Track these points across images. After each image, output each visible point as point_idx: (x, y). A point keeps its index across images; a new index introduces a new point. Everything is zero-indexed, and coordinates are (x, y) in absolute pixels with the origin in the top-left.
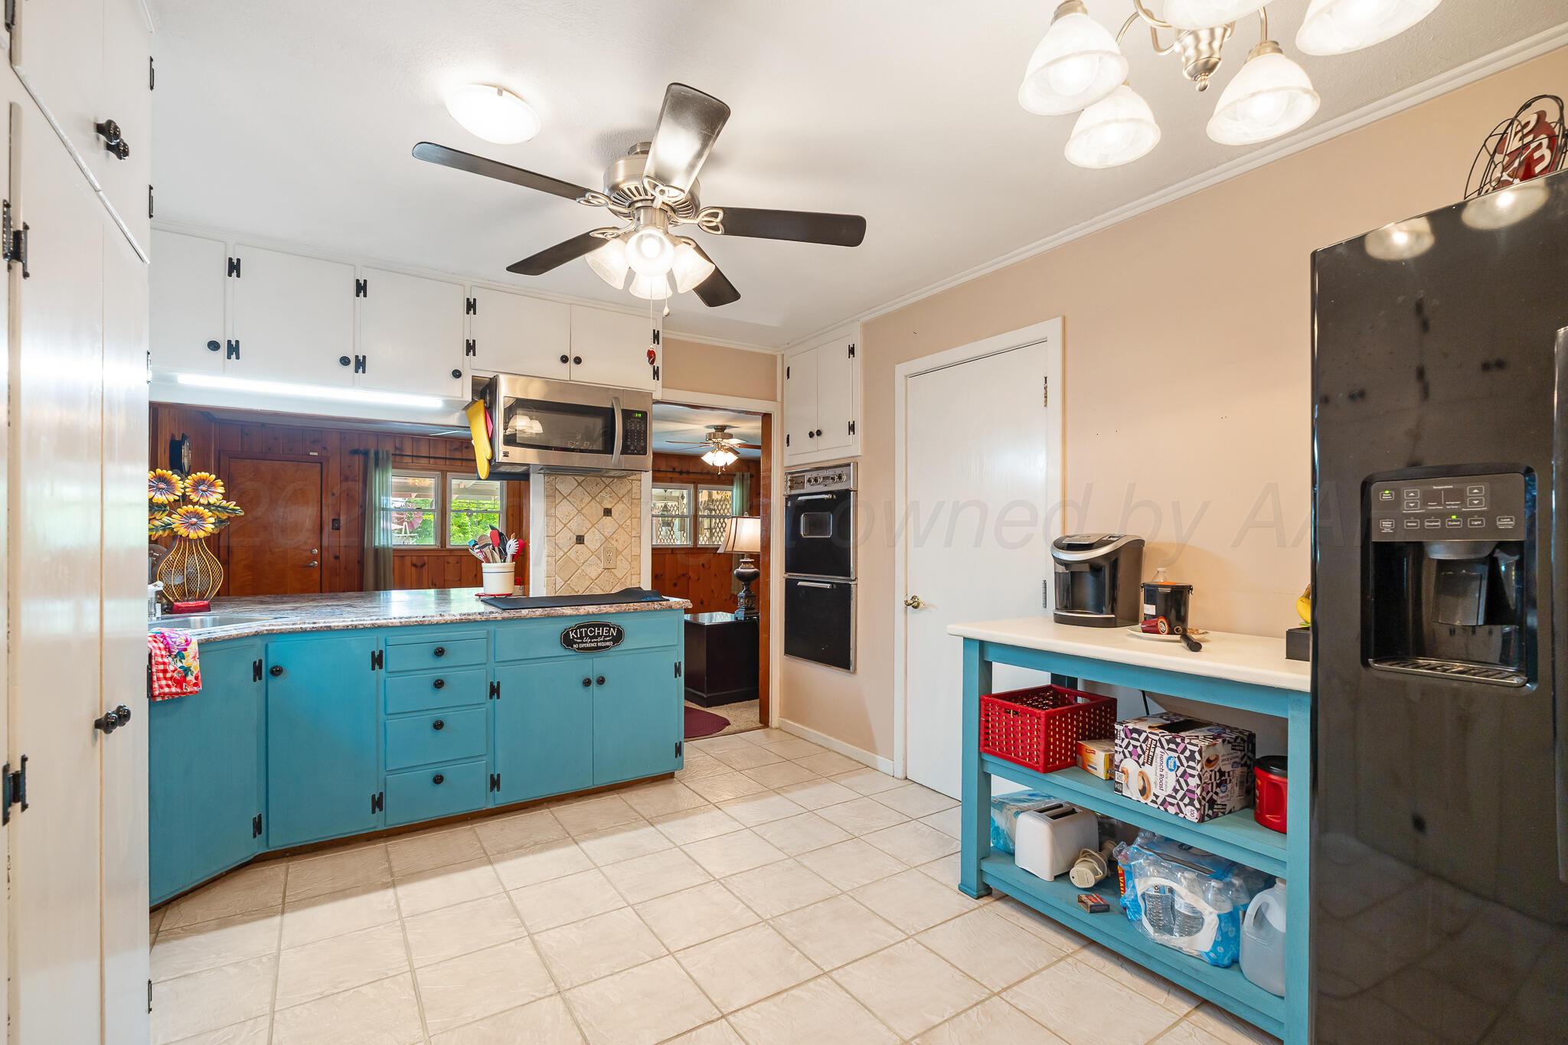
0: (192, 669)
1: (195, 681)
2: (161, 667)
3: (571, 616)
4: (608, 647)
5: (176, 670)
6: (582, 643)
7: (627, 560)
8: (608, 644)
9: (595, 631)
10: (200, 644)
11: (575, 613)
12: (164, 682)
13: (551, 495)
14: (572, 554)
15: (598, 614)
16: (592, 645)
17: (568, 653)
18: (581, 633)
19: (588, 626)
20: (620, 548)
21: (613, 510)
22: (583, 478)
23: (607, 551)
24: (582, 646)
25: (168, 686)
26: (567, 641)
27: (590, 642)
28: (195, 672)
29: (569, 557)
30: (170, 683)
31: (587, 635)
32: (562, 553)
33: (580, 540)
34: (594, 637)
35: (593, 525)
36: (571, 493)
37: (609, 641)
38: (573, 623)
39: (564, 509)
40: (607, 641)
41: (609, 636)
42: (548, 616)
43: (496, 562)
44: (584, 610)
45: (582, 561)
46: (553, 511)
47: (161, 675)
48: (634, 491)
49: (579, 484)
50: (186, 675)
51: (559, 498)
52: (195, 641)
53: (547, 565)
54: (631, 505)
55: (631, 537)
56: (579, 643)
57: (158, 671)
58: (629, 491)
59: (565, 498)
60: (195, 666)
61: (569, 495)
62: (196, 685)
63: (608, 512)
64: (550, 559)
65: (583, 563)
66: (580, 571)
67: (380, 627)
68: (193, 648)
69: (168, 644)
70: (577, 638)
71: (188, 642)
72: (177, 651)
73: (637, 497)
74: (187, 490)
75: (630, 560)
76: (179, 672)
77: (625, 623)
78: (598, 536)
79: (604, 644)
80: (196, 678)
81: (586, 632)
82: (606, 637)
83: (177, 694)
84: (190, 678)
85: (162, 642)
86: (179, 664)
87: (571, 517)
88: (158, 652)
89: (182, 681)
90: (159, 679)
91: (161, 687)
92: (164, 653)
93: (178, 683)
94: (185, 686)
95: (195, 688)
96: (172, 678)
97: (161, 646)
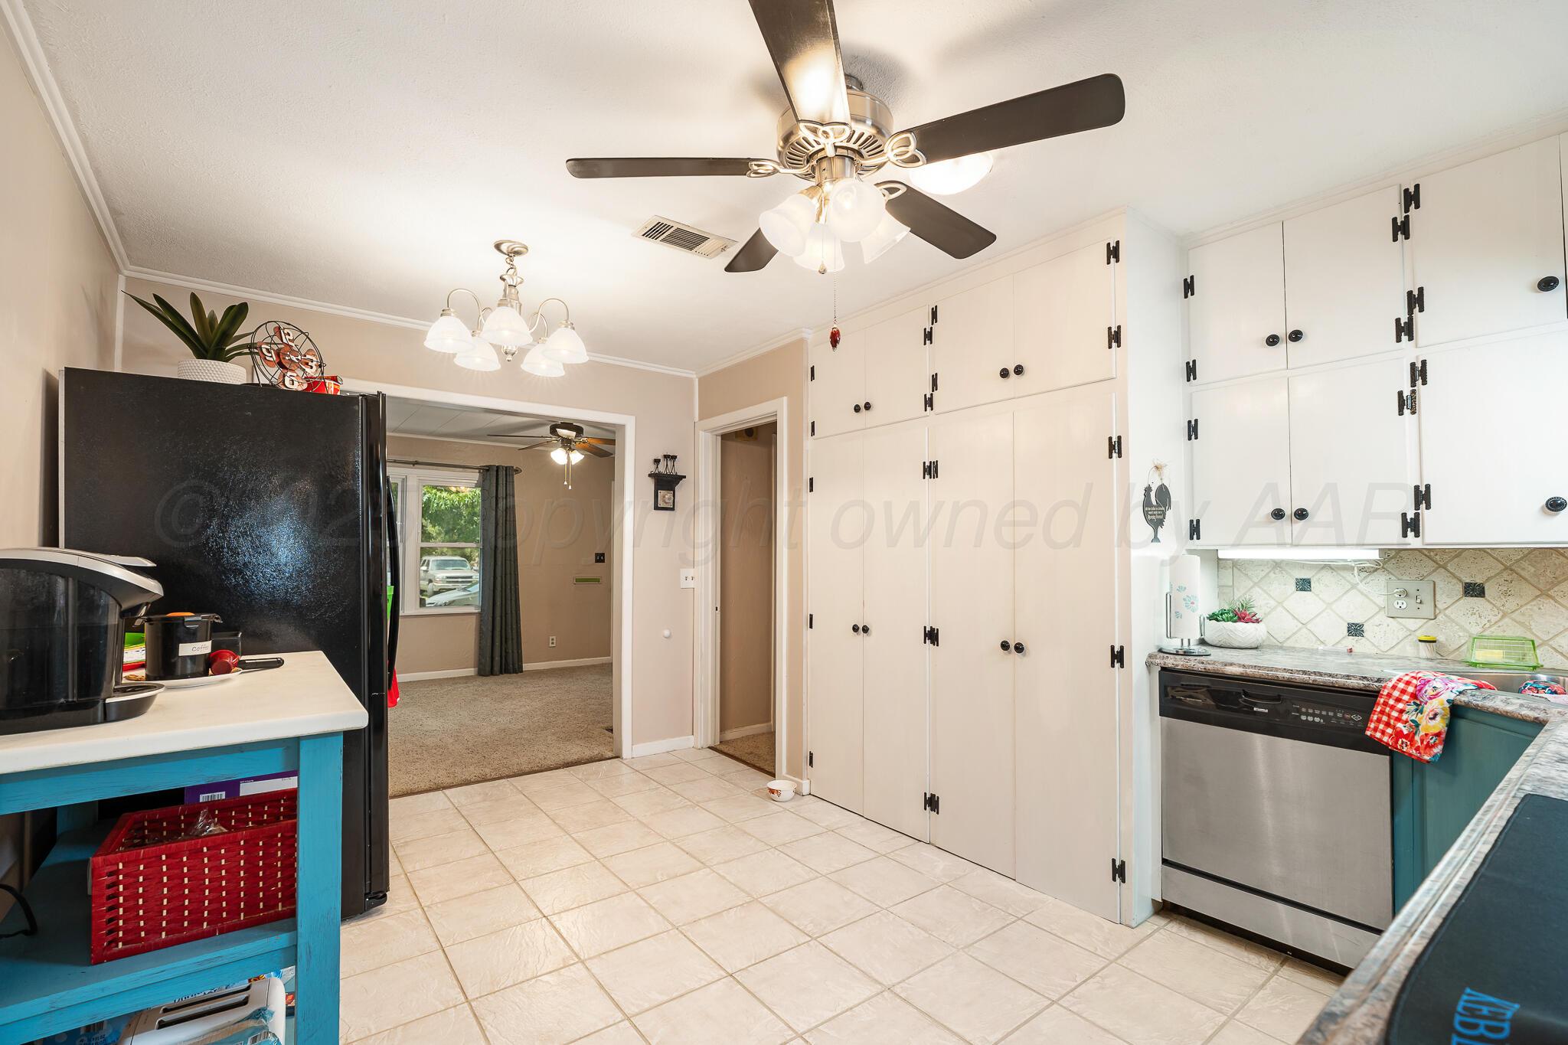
0: (1421, 727)
1: (1419, 743)
2: (1388, 709)
5: (1406, 722)
10: (1455, 703)
12: (1381, 726)
25: (1383, 733)
28: (1423, 733)
30: (1389, 729)
47: (1384, 717)
50: (1416, 732)
57: (1382, 711)
60: (1426, 725)
62: (1417, 749)
68: (1437, 704)
69: (1420, 690)
71: (1435, 696)
72: (1423, 702)
76: (1411, 726)
80: (1421, 741)
83: (1387, 742)
84: (1417, 738)
85: (1416, 687)
86: (1414, 717)
88: (1396, 694)
89: (1406, 737)
90: (1379, 721)
91: (1376, 729)
92: (1406, 698)
93: (1399, 734)
94: (1403, 743)
95: (1414, 751)
96: (1394, 727)
97: (1411, 689)
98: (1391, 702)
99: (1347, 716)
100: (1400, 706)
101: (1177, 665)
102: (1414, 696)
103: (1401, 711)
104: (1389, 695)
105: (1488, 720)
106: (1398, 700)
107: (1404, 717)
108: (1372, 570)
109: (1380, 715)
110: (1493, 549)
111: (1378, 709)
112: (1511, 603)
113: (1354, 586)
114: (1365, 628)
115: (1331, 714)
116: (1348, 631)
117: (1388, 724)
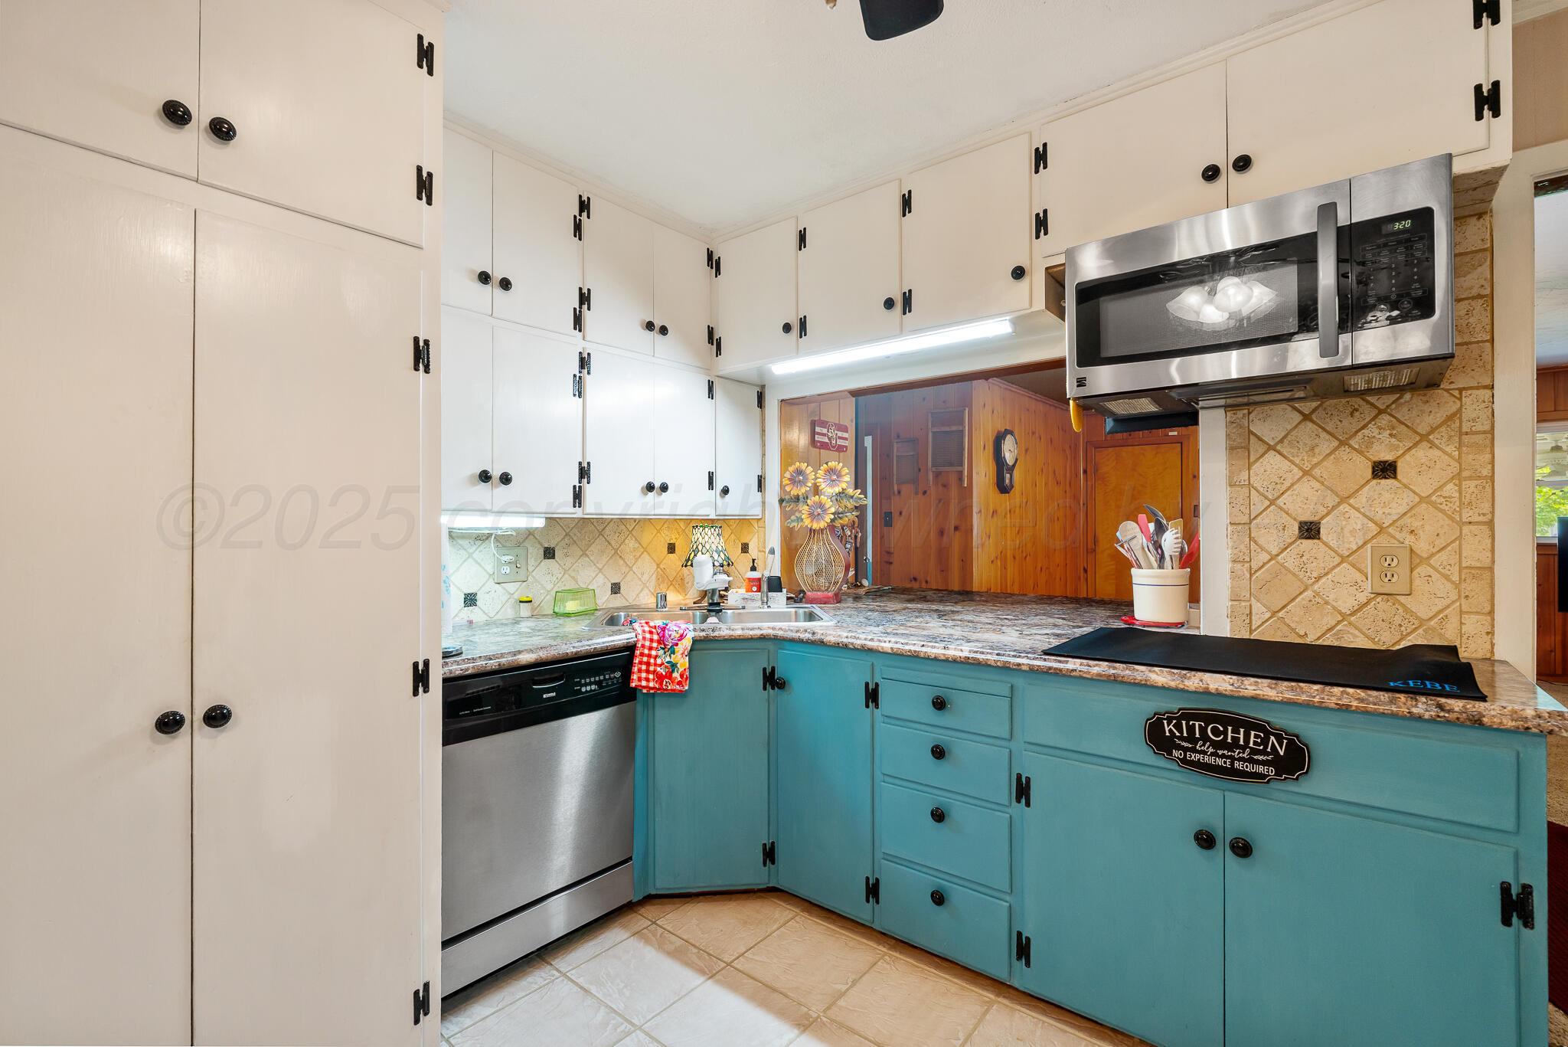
0: (678, 666)
1: (680, 679)
2: (645, 659)
3: (1163, 688)
4: (1262, 776)
5: (663, 664)
6: (1194, 750)
7: (1447, 577)
8: (1261, 769)
9: (1225, 733)
10: (695, 641)
11: (1173, 684)
12: (644, 675)
13: (1241, 447)
14: (1289, 559)
15: (1231, 697)
16: (1220, 762)
17: (1161, 762)
18: (1191, 729)
19: (1208, 718)
20: (1422, 547)
21: (1399, 465)
22: (1315, 404)
23: (1383, 556)
24: (1195, 757)
25: (647, 680)
26: (1157, 737)
27: (1212, 754)
28: (681, 670)
29: (1282, 565)
30: (651, 676)
31: (1204, 737)
32: (1265, 557)
33: (1310, 530)
34: (1223, 745)
35: (1344, 500)
36: (1285, 437)
37: (1263, 763)
38: (1174, 705)
39: (1270, 467)
40: (1258, 762)
41: (1264, 752)
42: (1114, 680)
43: (1153, 568)
44: (1195, 681)
45: (1315, 574)
46: (1244, 475)
47: (644, 667)
48: (1469, 412)
49: (1306, 417)
50: (673, 671)
51: (1256, 448)
52: (690, 635)
53: (1232, 579)
54: (1459, 448)
55: (1462, 524)
56: (1185, 750)
57: (641, 663)
58: (1450, 418)
59: (1270, 448)
60: (683, 663)
61: (1281, 441)
62: (679, 683)
63: (1385, 470)
64: (1238, 566)
65: (1318, 579)
66: (1309, 593)
67: (871, 650)
68: (686, 643)
69: (664, 636)
70: (1182, 738)
71: (682, 637)
72: (671, 645)
73: (1479, 427)
74: (819, 480)
75: (1455, 578)
76: (666, 667)
77: (1313, 731)
78: (1357, 521)
79: (1249, 768)
80: (682, 676)
81: (1203, 730)
82: (1254, 752)
83: (654, 688)
84: (676, 675)
85: (658, 634)
86: (668, 659)
87: (1287, 484)
88: (647, 643)
89: (666, 677)
90: (640, 671)
91: (640, 679)
92: (655, 645)
93: (660, 678)
94: (666, 682)
95: (678, 686)
96: (654, 672)
97: (656, 637)
98: (646, 651)
99: (612, 676)
100: (654, 653)
101: (467, 670)
102: (659, 642)
103: (656, 657)
104: (643, 646)
105: (716, 645)
106: (651, 648)
107: (659, 661)
108: (484, 538)
109: (640, 666)
110: (560, 518)
111: (637, 661)
112: (569, 561)
113: (470, 556)
114: (478, 597)
115: (602, 678)
116: (465, 602)
117: (648, 671)
